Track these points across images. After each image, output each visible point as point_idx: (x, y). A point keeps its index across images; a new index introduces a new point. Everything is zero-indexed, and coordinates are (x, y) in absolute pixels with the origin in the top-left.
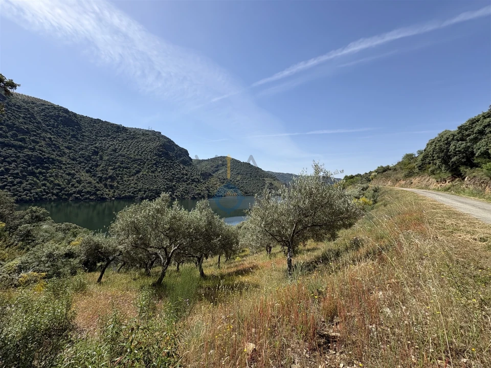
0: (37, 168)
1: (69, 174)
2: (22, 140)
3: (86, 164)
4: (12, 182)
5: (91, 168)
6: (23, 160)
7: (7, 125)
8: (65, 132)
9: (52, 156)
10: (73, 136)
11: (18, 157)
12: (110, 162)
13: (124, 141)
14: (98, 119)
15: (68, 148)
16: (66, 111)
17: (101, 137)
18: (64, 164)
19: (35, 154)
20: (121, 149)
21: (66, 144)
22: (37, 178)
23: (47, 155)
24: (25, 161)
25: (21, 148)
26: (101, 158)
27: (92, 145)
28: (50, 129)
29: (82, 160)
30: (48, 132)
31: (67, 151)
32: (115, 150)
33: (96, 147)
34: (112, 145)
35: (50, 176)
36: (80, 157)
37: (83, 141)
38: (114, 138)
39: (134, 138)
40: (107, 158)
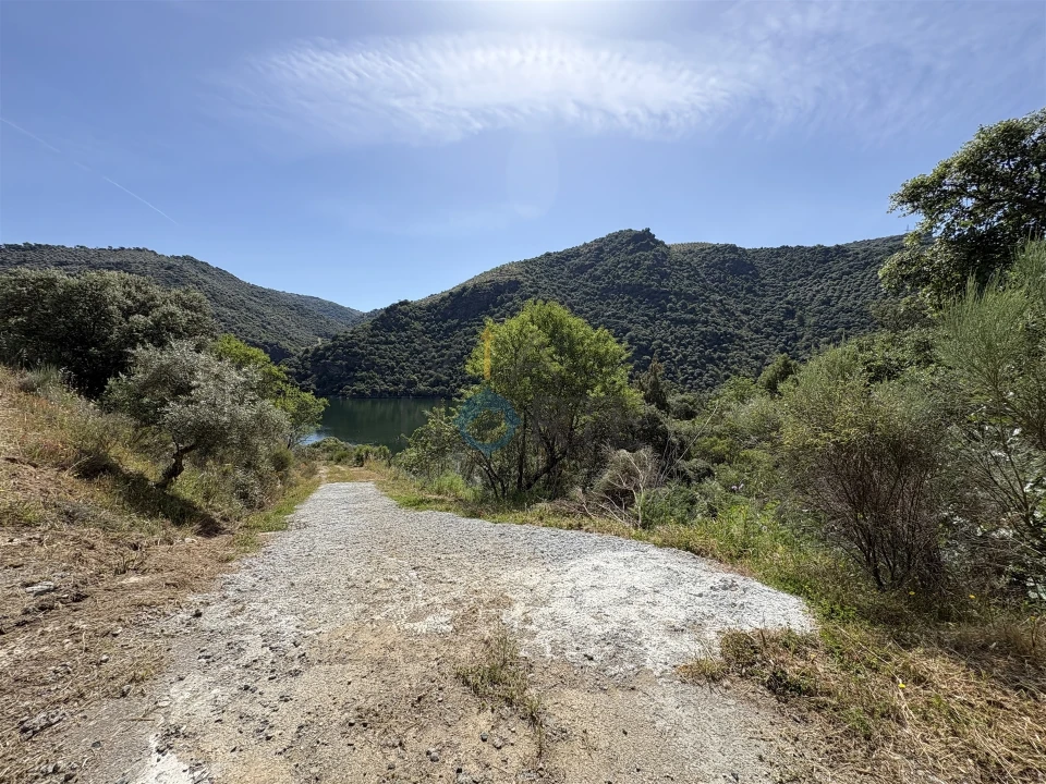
0: (715, 351)
1: (757, 358)
2: (692, 311)
3: (777, 336)
4: (692, 374)
5: (786, 343)
6: (698, 341)
7: (676, 294)
8: (736, 286)
9: (730, 330)
10: (749, 290)
11: (693, 337)
12: (821, 327)
13: (845, 277)
14: (783, 247)
15: (746, 312)
16: (733, 249)
17: (794, 280)
18: (746, 341)
19: (710, 328)
20: (839, 297)
21: (741, 307)
22: (717, 366)
23: (723, 330)
24: (701, 342)
25: (693, 323)
26: (802, 322)
27: (781, 299)
28: (716, 286)
29: (769, 330)
30: (714, 291)
31: (744, 318)
32: (827, 302)
33: (788, 303)
34: (818, 292)
35: (733, 363)
36: (765, 326)
37: (764, 296)
38: (821, 276)
39: (868, 264)
40: (813, 320)
